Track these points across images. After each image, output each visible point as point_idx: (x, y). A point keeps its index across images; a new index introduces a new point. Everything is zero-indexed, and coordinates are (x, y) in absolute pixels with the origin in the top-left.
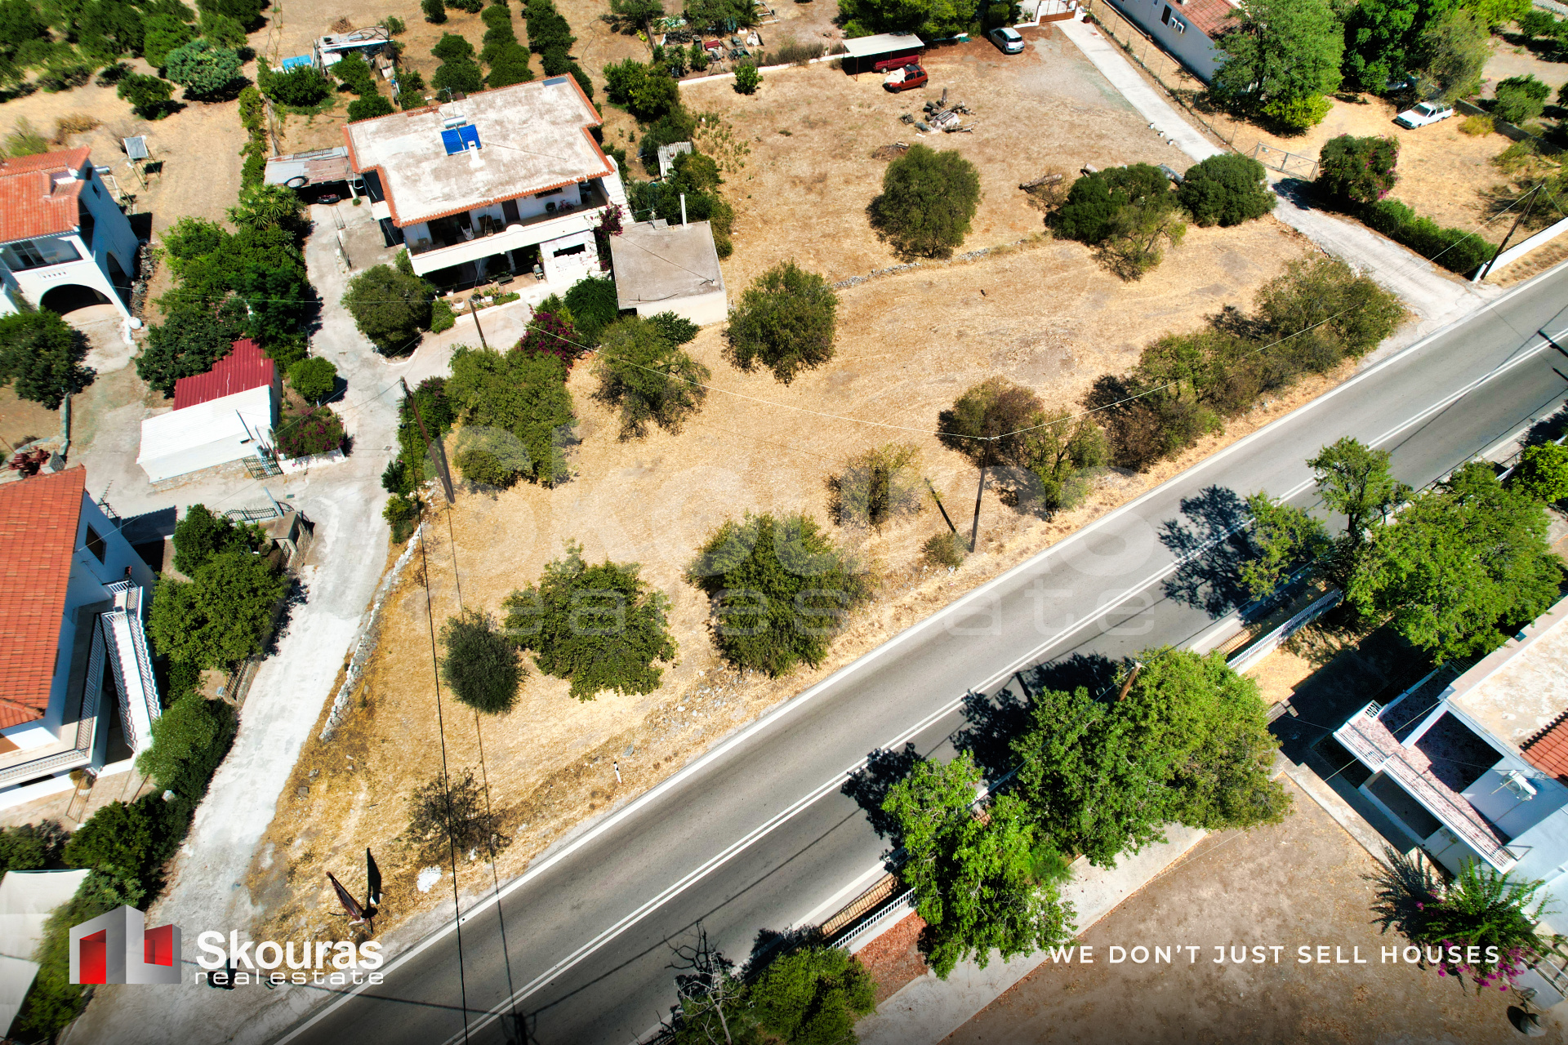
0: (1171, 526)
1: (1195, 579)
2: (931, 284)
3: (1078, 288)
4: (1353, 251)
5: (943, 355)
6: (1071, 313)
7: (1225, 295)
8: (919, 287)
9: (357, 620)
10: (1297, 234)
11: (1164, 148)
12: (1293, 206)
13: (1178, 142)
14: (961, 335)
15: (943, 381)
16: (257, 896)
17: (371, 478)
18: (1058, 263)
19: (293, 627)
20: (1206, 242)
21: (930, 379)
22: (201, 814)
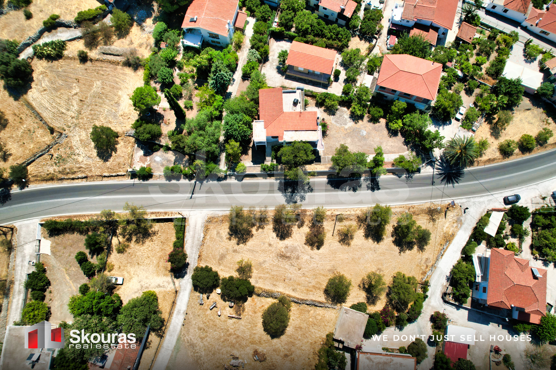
0: (301, 201)
1: (306, 190)
2: (293, 290)
3: (263, 269)
4: (196, 242)
5: (307, 265)
6: (272, 262)
7: (235, 248)
8: (296, 291)
9: (439, 266)
10: (200, 256)
11: (189, 312)
12: (189, 266)
13: (184, 313)
14: (299, 269)
15: (313, 258)
16: (461, 221)
17: (428, 305)
18: (260, 280)
19: (449, 271)
20: (221, 267)
21: (315, 260)
22: (468, 239)
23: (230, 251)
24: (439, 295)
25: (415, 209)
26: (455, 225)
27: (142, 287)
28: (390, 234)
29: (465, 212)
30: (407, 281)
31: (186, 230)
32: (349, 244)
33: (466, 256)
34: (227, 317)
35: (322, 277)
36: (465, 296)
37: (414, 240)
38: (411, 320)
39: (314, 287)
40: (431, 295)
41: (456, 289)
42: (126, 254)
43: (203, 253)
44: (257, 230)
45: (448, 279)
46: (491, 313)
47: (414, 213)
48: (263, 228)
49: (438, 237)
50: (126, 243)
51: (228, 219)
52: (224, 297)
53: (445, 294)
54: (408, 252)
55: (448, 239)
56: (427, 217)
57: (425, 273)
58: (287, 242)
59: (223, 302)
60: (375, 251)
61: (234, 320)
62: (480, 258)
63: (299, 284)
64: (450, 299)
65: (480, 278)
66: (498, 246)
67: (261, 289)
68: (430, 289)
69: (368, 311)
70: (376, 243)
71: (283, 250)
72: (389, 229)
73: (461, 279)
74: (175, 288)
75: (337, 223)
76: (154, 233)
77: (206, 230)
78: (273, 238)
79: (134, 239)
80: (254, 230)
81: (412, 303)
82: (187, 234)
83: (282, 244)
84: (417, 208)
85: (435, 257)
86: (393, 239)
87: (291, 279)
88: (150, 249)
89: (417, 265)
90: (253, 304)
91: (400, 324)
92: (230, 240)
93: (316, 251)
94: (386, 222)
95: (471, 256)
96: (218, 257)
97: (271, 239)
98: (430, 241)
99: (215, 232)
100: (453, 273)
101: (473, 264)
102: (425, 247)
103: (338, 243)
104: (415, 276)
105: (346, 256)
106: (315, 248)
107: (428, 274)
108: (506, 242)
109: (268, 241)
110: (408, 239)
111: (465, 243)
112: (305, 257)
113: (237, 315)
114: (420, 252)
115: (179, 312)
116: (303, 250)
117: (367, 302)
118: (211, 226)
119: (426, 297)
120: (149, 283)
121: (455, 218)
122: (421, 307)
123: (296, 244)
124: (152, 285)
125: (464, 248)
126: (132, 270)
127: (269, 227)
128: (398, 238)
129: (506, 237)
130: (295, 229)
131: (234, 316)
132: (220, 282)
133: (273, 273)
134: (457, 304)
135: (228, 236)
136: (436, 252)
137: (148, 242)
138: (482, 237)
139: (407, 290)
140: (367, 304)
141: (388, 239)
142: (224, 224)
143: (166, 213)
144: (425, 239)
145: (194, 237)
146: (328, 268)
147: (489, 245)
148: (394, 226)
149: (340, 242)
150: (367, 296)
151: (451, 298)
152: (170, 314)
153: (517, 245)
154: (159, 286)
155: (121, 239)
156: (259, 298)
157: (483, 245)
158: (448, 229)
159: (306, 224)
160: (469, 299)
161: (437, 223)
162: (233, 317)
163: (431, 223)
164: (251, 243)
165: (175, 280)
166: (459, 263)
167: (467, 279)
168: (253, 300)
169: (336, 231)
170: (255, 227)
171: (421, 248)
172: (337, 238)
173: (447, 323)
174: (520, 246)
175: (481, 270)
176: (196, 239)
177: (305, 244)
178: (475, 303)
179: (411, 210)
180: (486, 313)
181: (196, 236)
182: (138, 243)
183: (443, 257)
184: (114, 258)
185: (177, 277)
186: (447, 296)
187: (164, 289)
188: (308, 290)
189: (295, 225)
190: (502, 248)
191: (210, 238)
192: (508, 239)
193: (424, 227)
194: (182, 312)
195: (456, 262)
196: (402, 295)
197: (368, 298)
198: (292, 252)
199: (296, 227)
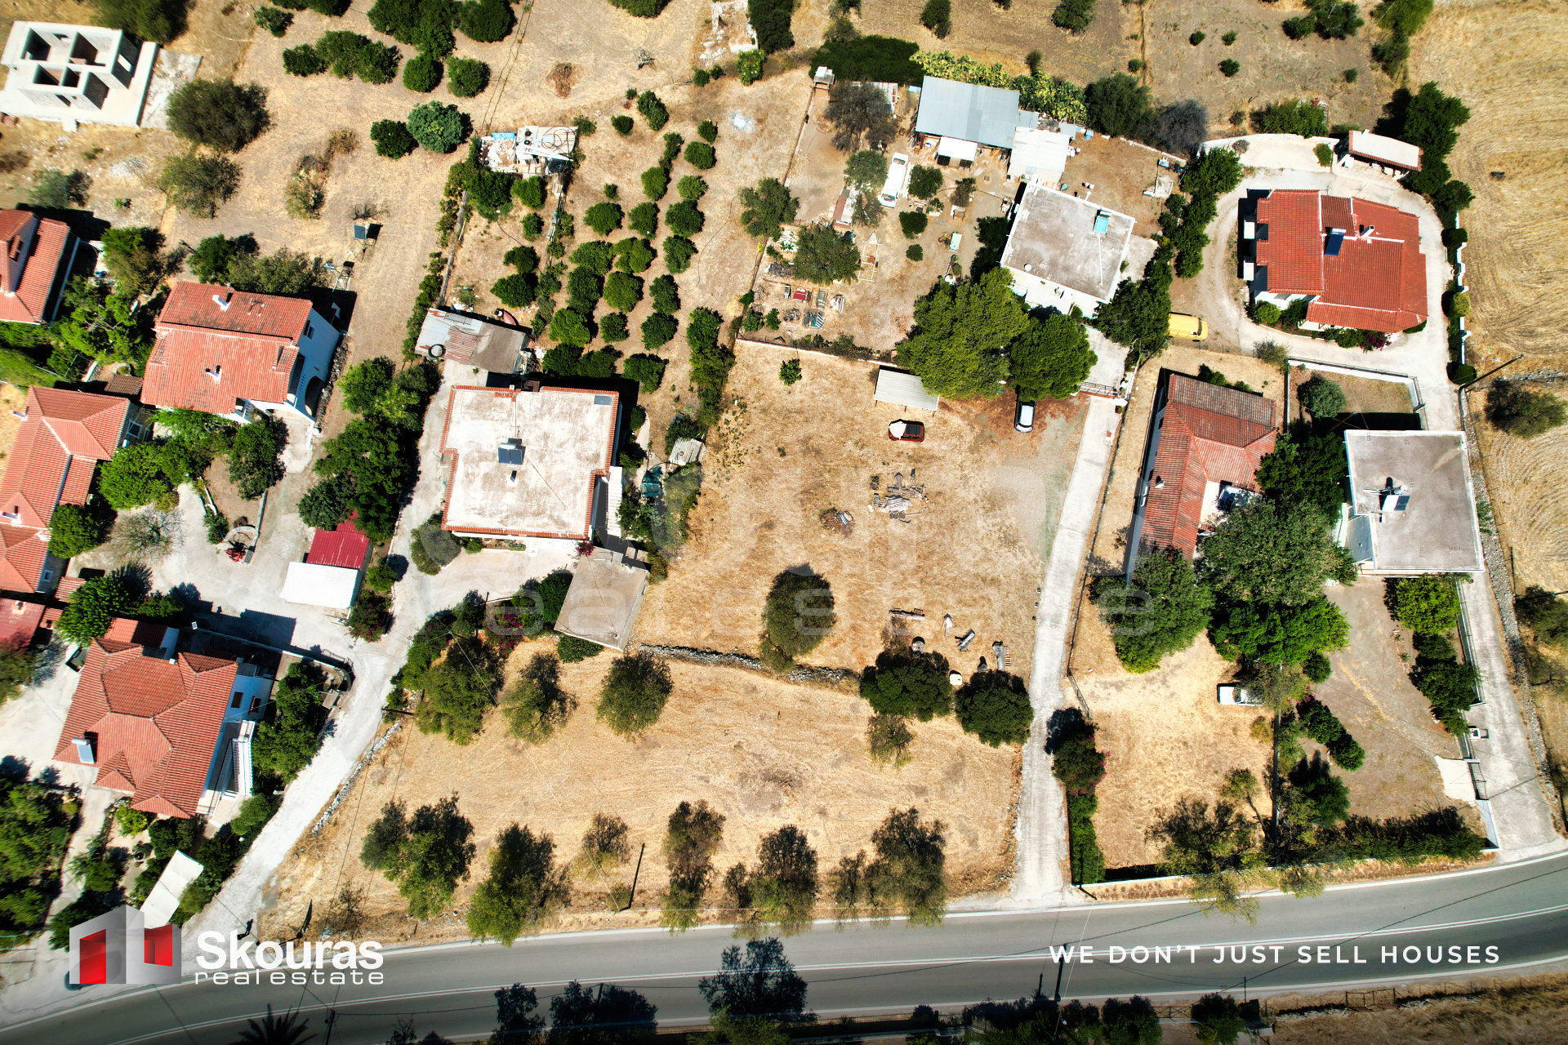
0: (735, 950)
1: (720, 987)
2: (754, 689)
3: (838, 743)
4: (1033, 812)
5: (717, 757)
6: (815, 763)
7: (922, 799)
8: (746, 688)
9: (351, 763)
10: (1019, 773)
11: (1026, 621)
12: (1044, 743)
13: (1043, 620)
14: (738, 746)
15: (701, 778)
16: (265, 898)
17: (393, 658)
18: (845, 713)
19: (323, 751)
20: (954, 745)
21: (696, 772)
22: (256, 843)
23: (933, 789)
24: (361, 686)
25: (399, 931)
26: (285, 885)
27: (1164, 682)
28: (477, 852)
29: (250, 924)
30: (444, 722)
31: (1065, 846)
32: (599, 821)
33: (269, 790)
34: (928, 615)
35: (678, 727)
36: (290, 682)
37: (410, 836)
38: (445, 618)
39: (699, 700)
40: (382, 684)
41: (312, 699)
42: (1225, 769)
43: (1008, 782)
44: (862, 855)
45: (331, 727)
46: (231, 641)
47: (402, 919)
48: (846, 861)
49: (342, 846)
50: (1229, 800)
51: (949, 886)
52: (938, 666)
53: (345, 687)
54: (433, 802)
55: (313, 842)
56: (365, 907)
57: (390, 743)
58: (773, 824)
59: (940, 651)
60: (526, 804)
61: (908, 607)
62: (232, 786)
63: (739, 705)
64: (333, 675)
65: (243, 732)
66: (172, 824)
67: (840, 690)
68: (383, 700)
69: (557, 638)
70: (521, 827)
71: (786, 800)
72: (480, 870)
73: (295, 728)
74: (1074, 684)
75: (629, 882)
76: (1155, 832)
77: (1008, 849)
78: (816, 834)
79: (1210, 815)
80: (872, 855)
81: (436, 662)
82: (1063, 835)
83: (790, 816)
84: (391, 934)
85: (359, 787)
86: (472, 839)
87: (762, 718)
88: (1161, 787)
89: (410, 764)
90: (861, 649)
91: (474, 607)
92: (937, 823)
93: (692, 800)
94: (488, 890)
95: (255, 791)
96: (966, 772)
97: (821, 830)
98: (365, 833)
99: (982, 844)
100: (314, 745)
101: (255, 770)
102: (382, 817)
103: (629, 824)
104: (420, 734)
105: (608, 787)
106: (694, 807)
107: (383, 741)
108: (146, 837)
109: (829, 824)
110: (428, 839)
111: (266, 829)
112: (721, 780)
113: (900, 620)
114: (397, 803)
115: (1055, 622)
116: (729, 800)
117: (556, 662)
118: (995, 860)
119: (396, 680)
120: (1147, 692)
121: (282, 905)
122: (413, 654)
123: (749, 817)
124: (1137, 688)
125: (270, 817)
126: (1200, 726)
127: (826, 865)
128: (457, 842)
129: (143, 850)
130: (753, 862)
131: (910, 618)
132: (953, 705)
133: (812, 733)
134: (317, 663)
135: (943, 834)
136: (353, 802)
137: (1170, 805)
138: (213, 849)
139: (446, 696)
140: (557, 657)
141: (485, 838)
142: (959, 869)
143: (1133, 895)
144: (379, 840)
145: (1042, 827)
146: (658, 753)
147: (197, 824)
148: (465, 879)
149: (624, 827)
150: (556, 678)
151: (331, 677)
152: (1077, 616)
153: (117, 827)
154: (1119, 686)
155: (1249, 814)
156: (845, 665)
157: (215, 824)
158: (310, 869)
159: (721, 879)
160: (281, 675)
161: (339, 890)
162: (912, 614)
163: (354, 888)
164: (878, 817)
165: (1077, 705)
166: (293, 773)
167: (279, 728)
168: (861, 658)
169: (634, 859)
170: (867, 864)
171: (394, 812)
172: (631, 838)
173: (349, 613)
174: (108, 825)
175: (235, 752)
176: (1035, 822)
177: (722, 818)
178: (267, 663)
179: (407, 929)
180: (246, 641)
181: (1035, 832)
182: (1197, 804)
183: (335, 789)
184: (1257, 756)
185: (1073, 713)
186: (339, 681)
187: (1102, 679)
188: (716, 690)
189: (752, 875)
190: (162, 817)
191: (994, 827)
192: (140, 845)
193: (379, 876)
194: (1048, 622)
195: (300, 774)
196: (462, 685)
197: (553, 672)
198: (759, 794)
199: (749, 869)
